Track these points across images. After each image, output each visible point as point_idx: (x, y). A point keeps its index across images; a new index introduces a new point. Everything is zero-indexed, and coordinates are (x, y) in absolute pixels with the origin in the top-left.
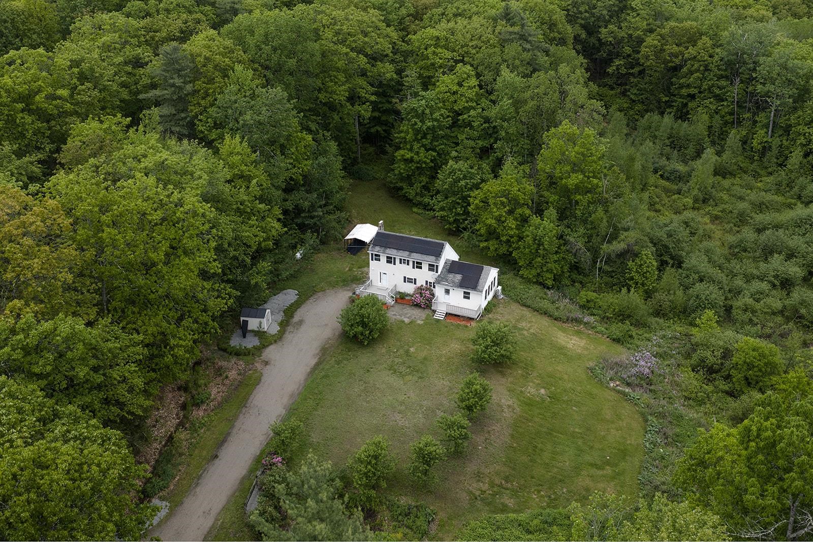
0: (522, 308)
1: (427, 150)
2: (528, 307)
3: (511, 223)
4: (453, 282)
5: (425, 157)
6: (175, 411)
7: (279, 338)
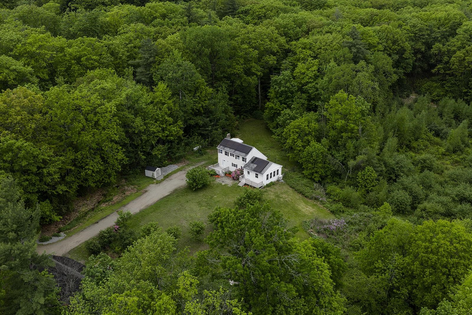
0: (289, 188)
1: (281, 104)
2: (293, 188)
3: (299, 143)
4: (252, 168)
5: (280, 107)
6: (94, 203)
7: (159, 182)
